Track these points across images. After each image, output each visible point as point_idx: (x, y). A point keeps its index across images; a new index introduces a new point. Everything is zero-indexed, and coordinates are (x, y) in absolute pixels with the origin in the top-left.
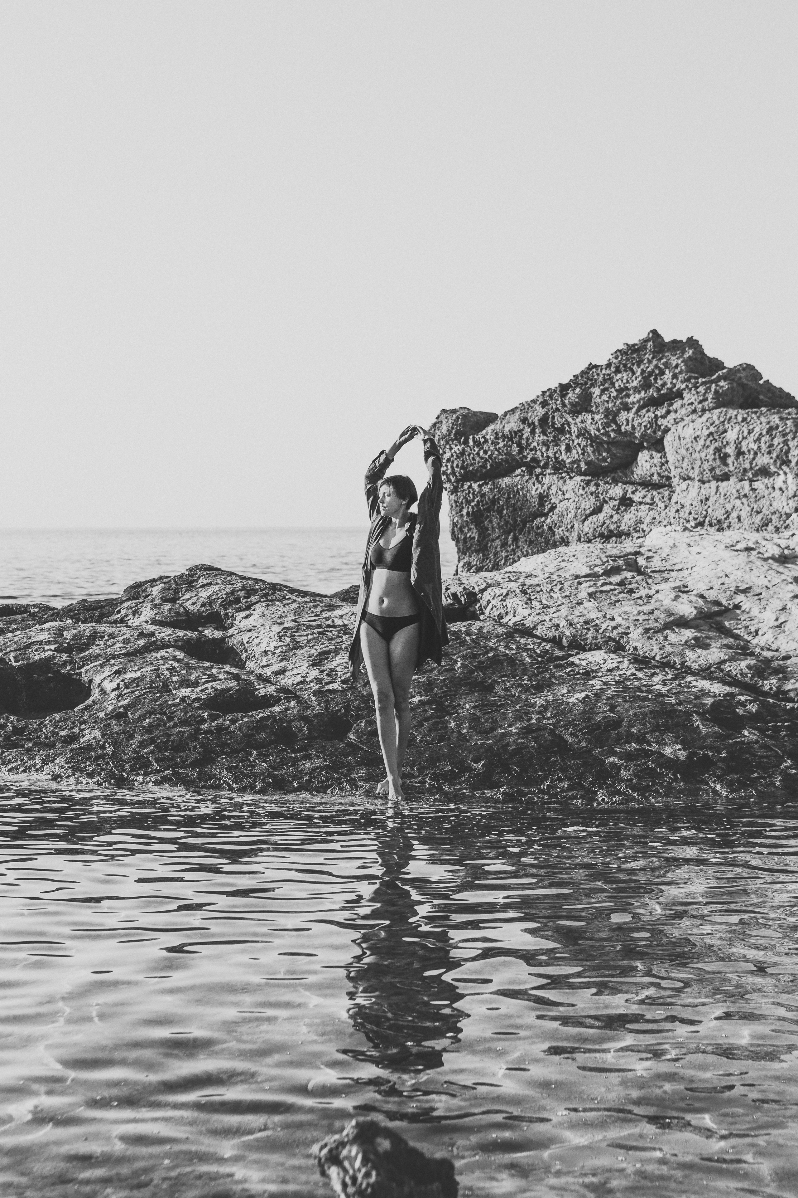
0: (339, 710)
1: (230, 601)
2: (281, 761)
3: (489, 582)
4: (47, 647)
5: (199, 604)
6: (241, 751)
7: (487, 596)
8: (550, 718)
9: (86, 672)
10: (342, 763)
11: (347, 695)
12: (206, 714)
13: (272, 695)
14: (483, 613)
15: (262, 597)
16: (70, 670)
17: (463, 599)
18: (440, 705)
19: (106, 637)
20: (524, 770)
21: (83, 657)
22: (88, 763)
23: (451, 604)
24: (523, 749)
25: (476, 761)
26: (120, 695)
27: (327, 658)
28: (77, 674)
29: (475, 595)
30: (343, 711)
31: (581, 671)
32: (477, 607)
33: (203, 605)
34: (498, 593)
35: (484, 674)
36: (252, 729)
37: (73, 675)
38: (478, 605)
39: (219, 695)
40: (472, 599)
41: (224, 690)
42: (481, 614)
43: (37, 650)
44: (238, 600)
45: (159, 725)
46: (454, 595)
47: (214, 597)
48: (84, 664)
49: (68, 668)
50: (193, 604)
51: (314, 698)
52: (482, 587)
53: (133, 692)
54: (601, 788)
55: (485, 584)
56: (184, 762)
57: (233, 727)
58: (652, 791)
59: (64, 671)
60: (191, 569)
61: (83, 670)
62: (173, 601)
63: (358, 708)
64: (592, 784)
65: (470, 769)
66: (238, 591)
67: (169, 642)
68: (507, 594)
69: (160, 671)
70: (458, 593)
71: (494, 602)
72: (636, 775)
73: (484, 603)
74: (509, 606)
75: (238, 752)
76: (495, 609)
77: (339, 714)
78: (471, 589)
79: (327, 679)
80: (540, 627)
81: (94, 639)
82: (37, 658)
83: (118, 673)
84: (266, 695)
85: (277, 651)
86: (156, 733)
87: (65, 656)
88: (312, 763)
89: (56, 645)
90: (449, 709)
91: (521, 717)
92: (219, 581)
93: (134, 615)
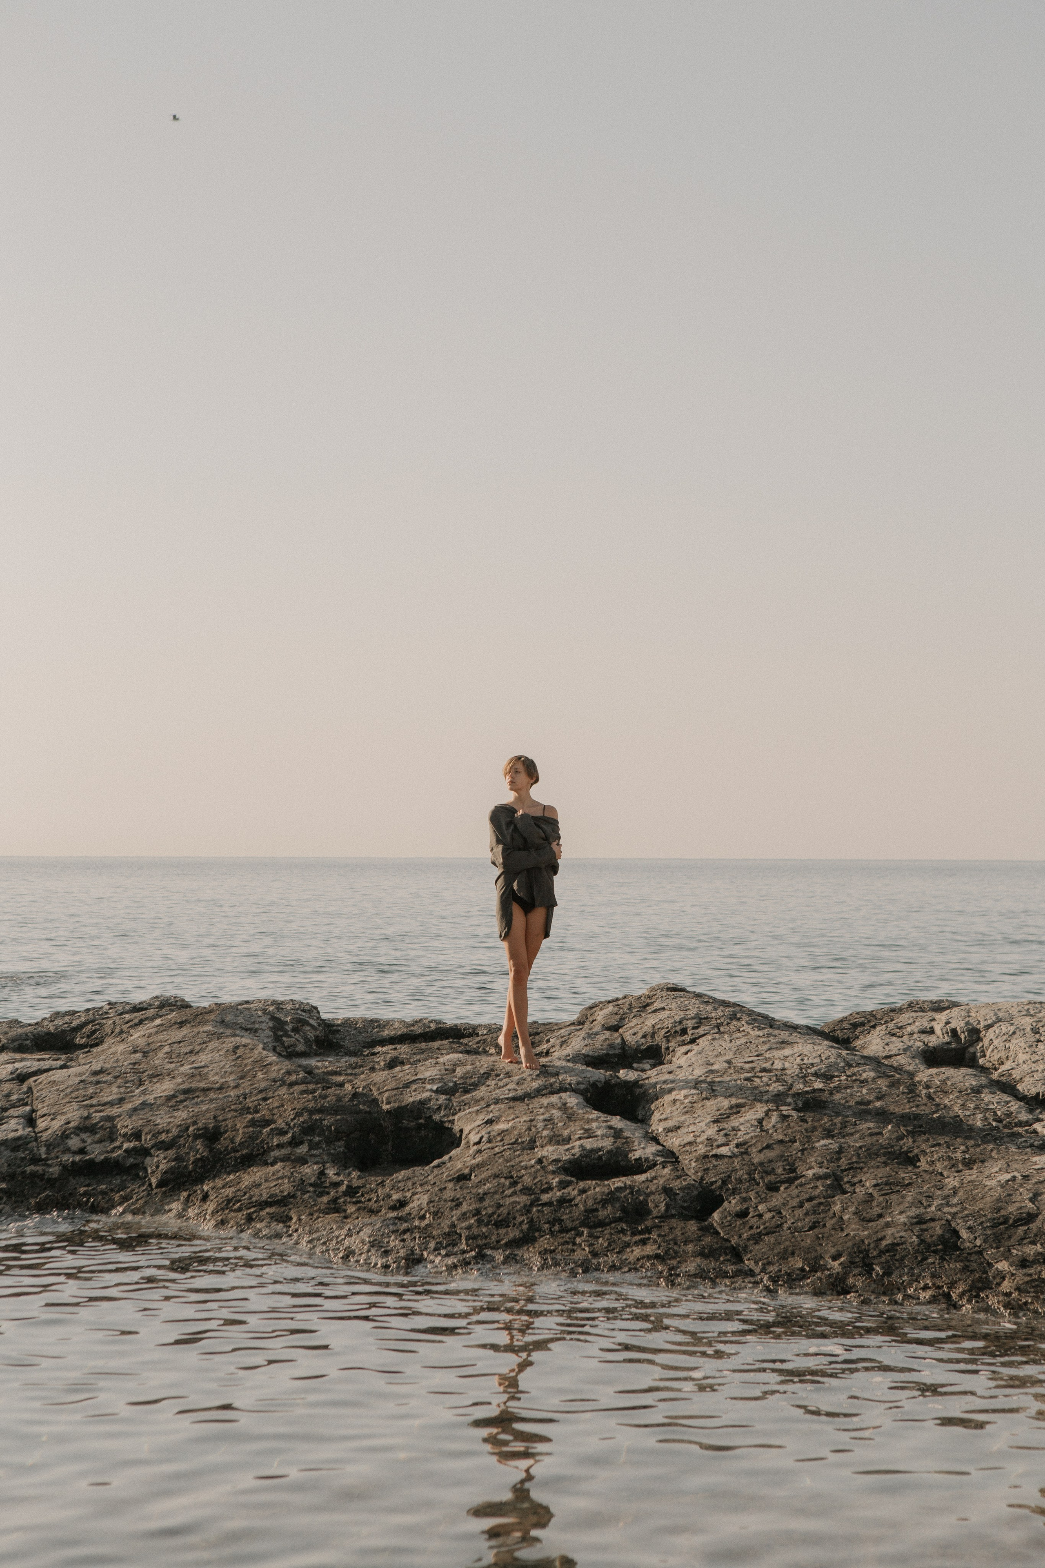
0: (716, 1182)
1: (676, 1032)
2: (610, 1245)
3: (1000, 1015)
4: (429, 1087)
5: (640, 1034)
6: (571, 1230)
7: (991, 1034)
8: (955, 1205)
9: (459, 1120)
10: (676, 1252)
11: (733, 1162)
12: (557, 1180)
13: (647, 1159)
14: (985, 1056)
15: (713, 1028)
16: (444, 1116)
17: (962, 1036)
18: (837, 1179)
19: (502, 1076)
20: (888, 1273)
21: (463, 1101)
22: (393, 1238)
23: (948, 1043)
24: (898, 1244)
25: (834, 1258)
26: (479, 1151)
27: (739, 1112)
28: (449, 1121)
29: (978, 1031)
30: (719, 1183)
31: (1036, 1143)
32: (978, 1047)
33: (644, 1036)
34: (1004, 1030)
35: (914, 1142)
36: (599, 1203)
37: (445, 1122)
38: (981, 1045)
39: (586, 1156)
40: (975, 1037)
41: (592, 1151)
42: (981, 1057)
43: (415, 1090)
44: (684, 1031)
45: (496, 1192)
46: (954, 1032)
47: (659, 1026)
48: (460, 1110)
49: (443, 1113)
50: (634, 1034)
51: (693, 1164)
52: (989, 1022)
53: (493, 1148)
54: (969, 1301)
55: (994, 1018)
56: (498, 1242)
57: (579, 1198)
58: (1028, 1310)
59: (436, 1117)
60: (653, 989)
61: (456, 1117)
62: (615, 1028)
63: (740, 1181)
64: (961, 1296)
65: (824, 1268)
66: (688, 1020)
67: (570, 1084)
68: (1014, 1033)
69: (534, 1123)
70: (958, 1029)
71: (996, 1042)
72: (1018, 1289)
73: (986, 1042)
74: (1011, 1049)
75: (567, 1231)
76: (996, 1051)
77: (713, 1187)
78: (975, 1024)
79: (721, 1140)
80: (1026, 1079)
81: (487, 1078)
82: (411, 1100)
83: (490, 1122)
84: (640, 1159)
85: (686, 1101)
86: (486, 1203)
87: (442, 1098)
88: (642, 1250)
89: (440, 1085)
90: (847, 1186)
91: (920, 1202)
92: (674, 1006)
93: (561, 1046)
